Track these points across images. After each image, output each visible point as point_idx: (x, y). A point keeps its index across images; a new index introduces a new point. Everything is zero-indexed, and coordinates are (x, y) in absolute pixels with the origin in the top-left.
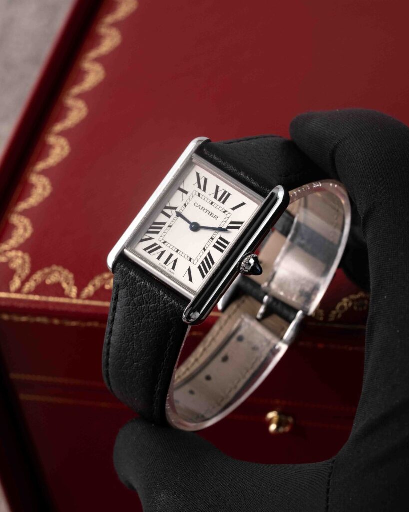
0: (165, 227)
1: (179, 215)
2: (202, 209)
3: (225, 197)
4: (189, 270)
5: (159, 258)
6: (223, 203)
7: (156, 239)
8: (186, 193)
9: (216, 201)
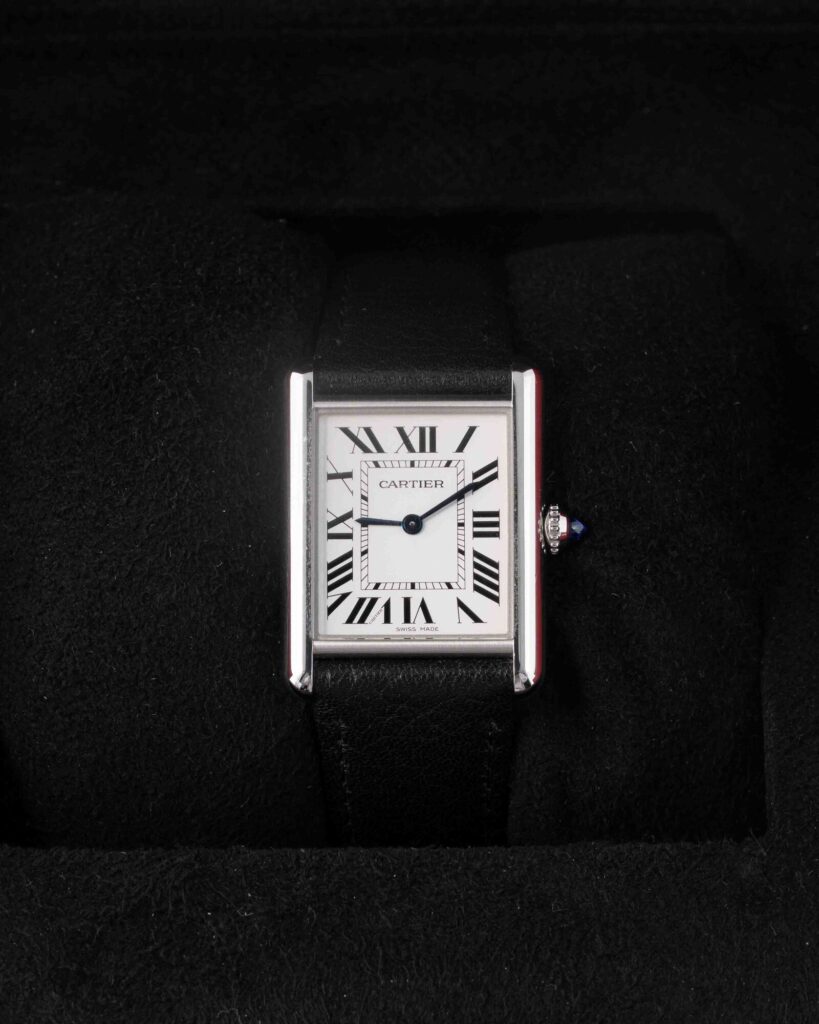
0: (356, 558)
1: (365, 522)
2: (403, 483)
3: (429, 440)
4: (461, 604)
5: (387, 620)
6: (433, 449)
7: (356, 589)
8: (349, 475)
9: (416, 456)
